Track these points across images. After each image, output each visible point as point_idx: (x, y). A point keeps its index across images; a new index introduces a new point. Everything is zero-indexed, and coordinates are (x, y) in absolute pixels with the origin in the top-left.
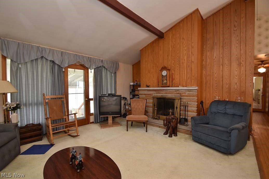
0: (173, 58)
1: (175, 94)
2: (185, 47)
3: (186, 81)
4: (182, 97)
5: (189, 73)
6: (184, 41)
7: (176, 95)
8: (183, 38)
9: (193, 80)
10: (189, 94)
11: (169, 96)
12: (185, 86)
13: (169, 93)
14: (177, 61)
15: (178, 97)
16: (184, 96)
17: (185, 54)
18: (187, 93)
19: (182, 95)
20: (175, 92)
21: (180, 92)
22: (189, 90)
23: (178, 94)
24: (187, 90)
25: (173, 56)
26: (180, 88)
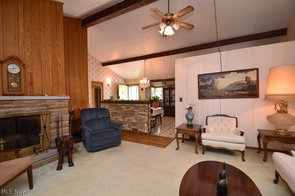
0: (28, 47)
1: (38, 106)
2: (48, 40)
3: (51, 87)
4: (51, 110)
5: (55, 78)
6: (46, 31)
7: (41, 108)
8: (44, 26)
9: (61, 87)
10: (60, 105)
11: (27, 111)
12: (51, 94)
13: (24, 107)
14: (36, 55)
15: (45, 111)
16: (53, 108)
17: (49, 50)
18: (57, 104)
19: (49, 107)
20: (38, 104)
21: (47, 103)
22: (60, 100)
23: (44, 106)
24: (57, 100)
25: (28, 45)
26: (46, 97)
